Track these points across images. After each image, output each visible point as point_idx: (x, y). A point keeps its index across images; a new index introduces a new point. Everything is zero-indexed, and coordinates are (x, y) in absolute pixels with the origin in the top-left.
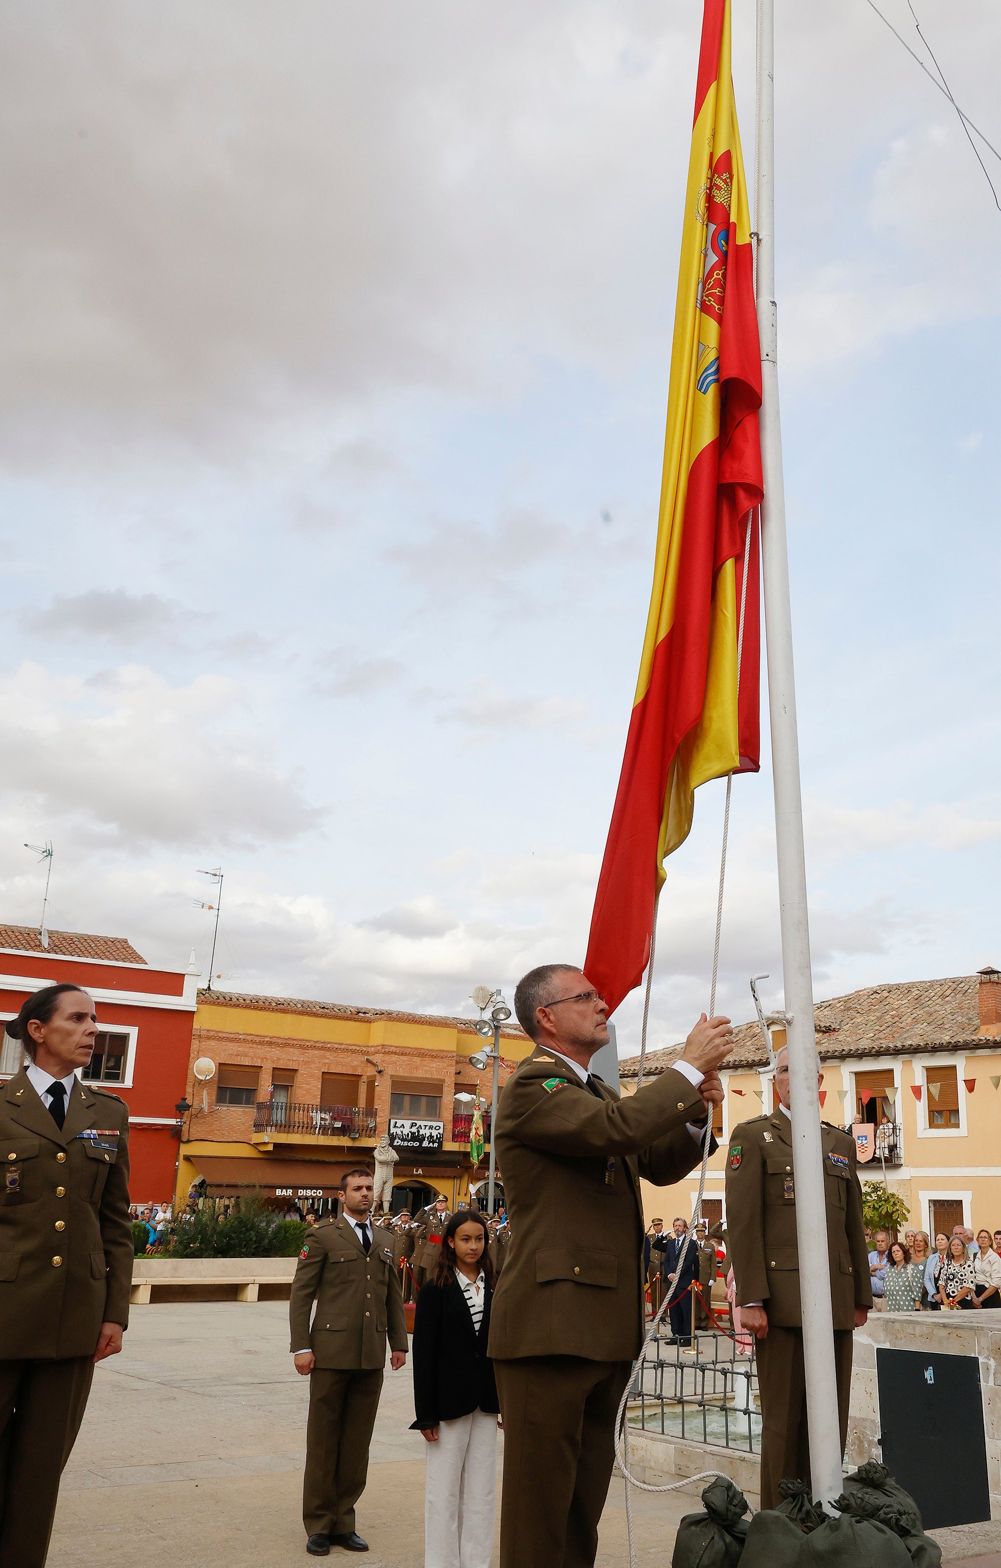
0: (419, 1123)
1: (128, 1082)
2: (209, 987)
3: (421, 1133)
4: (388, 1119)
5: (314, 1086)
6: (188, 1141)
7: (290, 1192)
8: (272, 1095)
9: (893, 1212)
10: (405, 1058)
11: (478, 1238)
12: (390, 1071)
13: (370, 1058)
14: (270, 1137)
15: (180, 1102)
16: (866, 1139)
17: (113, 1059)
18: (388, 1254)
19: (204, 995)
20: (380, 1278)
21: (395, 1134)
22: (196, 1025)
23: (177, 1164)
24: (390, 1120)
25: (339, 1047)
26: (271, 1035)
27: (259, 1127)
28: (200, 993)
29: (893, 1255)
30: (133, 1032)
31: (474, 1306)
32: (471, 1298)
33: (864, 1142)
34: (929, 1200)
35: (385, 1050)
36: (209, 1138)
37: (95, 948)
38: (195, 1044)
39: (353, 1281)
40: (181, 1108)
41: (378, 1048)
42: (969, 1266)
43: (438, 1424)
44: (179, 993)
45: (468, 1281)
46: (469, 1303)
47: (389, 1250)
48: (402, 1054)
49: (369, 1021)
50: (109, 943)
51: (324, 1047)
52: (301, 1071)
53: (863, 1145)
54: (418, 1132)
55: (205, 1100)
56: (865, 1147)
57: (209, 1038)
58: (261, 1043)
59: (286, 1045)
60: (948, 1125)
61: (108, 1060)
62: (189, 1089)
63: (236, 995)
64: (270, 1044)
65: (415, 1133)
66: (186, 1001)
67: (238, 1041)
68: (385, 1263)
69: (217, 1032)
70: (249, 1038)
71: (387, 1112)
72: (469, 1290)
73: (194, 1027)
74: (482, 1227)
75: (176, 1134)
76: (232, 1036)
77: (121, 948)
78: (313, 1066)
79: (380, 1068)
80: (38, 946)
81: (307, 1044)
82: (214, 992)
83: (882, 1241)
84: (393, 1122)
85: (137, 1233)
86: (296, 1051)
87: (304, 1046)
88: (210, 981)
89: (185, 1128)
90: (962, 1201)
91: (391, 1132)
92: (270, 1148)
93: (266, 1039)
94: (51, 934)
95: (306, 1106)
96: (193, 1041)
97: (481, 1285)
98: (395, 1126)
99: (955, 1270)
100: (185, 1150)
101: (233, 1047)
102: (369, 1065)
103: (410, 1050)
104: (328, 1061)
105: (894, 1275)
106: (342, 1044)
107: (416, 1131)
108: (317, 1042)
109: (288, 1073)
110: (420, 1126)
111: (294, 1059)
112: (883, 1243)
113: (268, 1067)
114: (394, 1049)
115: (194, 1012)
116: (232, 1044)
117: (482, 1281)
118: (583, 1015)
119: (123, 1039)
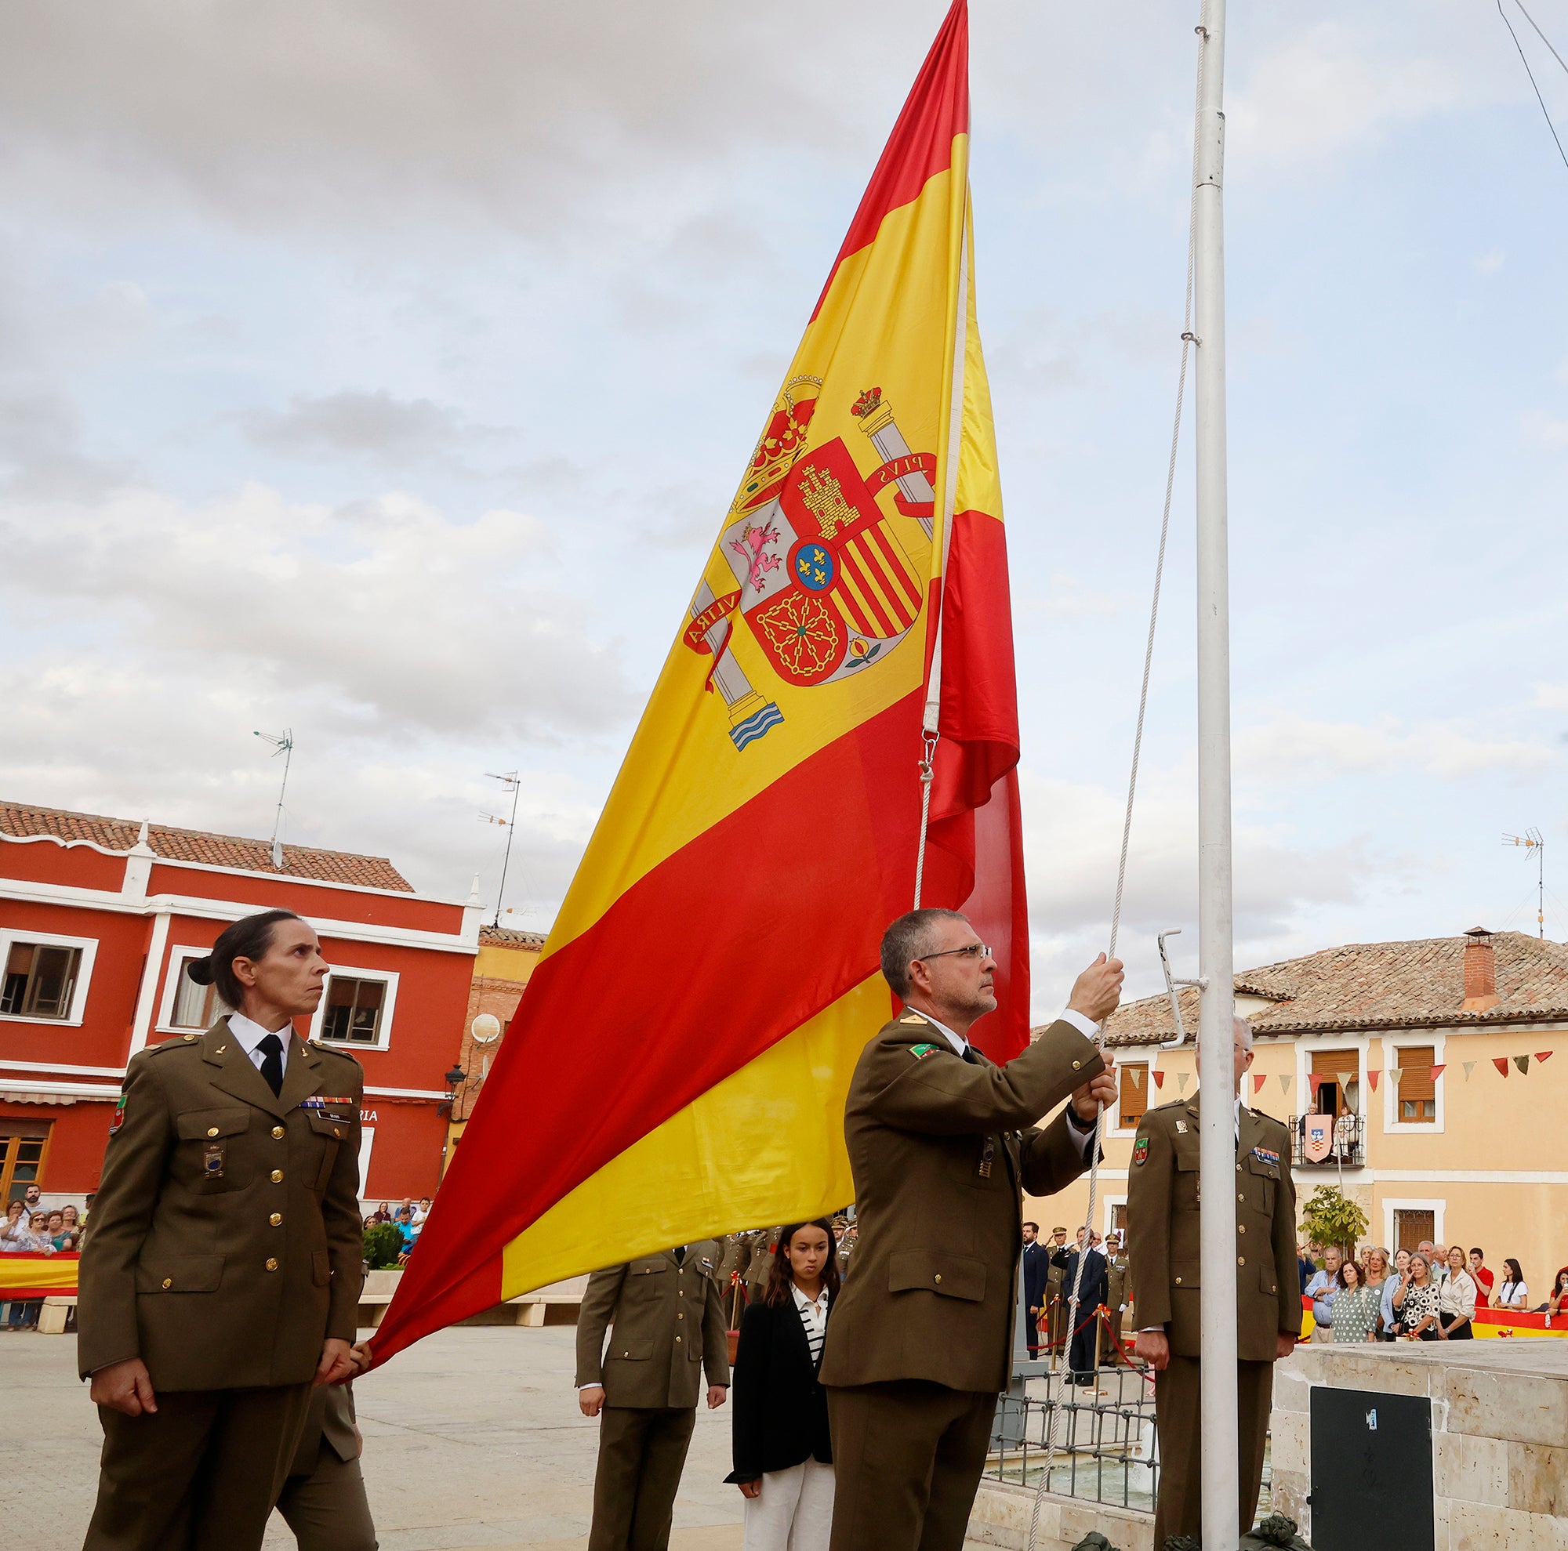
1: (383, 1043)
2: (496, 924)
6: (460, 1120)
9: (1349, 1224)
11: (819, 1247)
15: (452, 1070)
16: (1321, 1134)
17: (364, 1014)
18: (707, 1264)
19: (489, 934)
20: (697, 1294)
22: (477, 972)
23: (444, 1149)
28: (484, 931)
29: (1345, 1275)
30: (392, 979)
31: (813, 1330)
32: (809, 1320)
33: (1319, 1137)
34: (1395, 1210)
37: (345, 869)
38: (474, 997)
39: (660, 1298)
40: (453, 1078)
42: (1434, 1290)
43: (761, 1476)
44: (456, 931)
45: (807, 1300)
46: (807, 1327)
47: (708, 1260)
50: (365, 863)
53: (1317, 1142)
55: (483, 1068)
56: (1321, 1144)
57: (493, 989)
60: (1421, 1118)
61: (357, 1014)
62: (464, 1054)
63: (532, 935)
66: (465, 941)
68: (702, 1275)
69: (504, 981)
72: (807, 1311)
73: (474, 974)
74: (826, 1233)
75: (443, 1107)
77: (382, 870)
80: (268, 865)
82: (503, 930)
83: (1333, 1259)
85: (386, 1238)
88: (497, 916)
89: (457, 1103)
90: (1433, 1211)
94: (286, 850)
96: (472, 992)
97: (824, 1304)
99: (1416, 1294)
100: (455, 1131)
105: (1344, 1300)
112: (1334, 1261)
115: (475, 955)
117: (825, 1299)
118: (966, 973)
119: (379, 988)
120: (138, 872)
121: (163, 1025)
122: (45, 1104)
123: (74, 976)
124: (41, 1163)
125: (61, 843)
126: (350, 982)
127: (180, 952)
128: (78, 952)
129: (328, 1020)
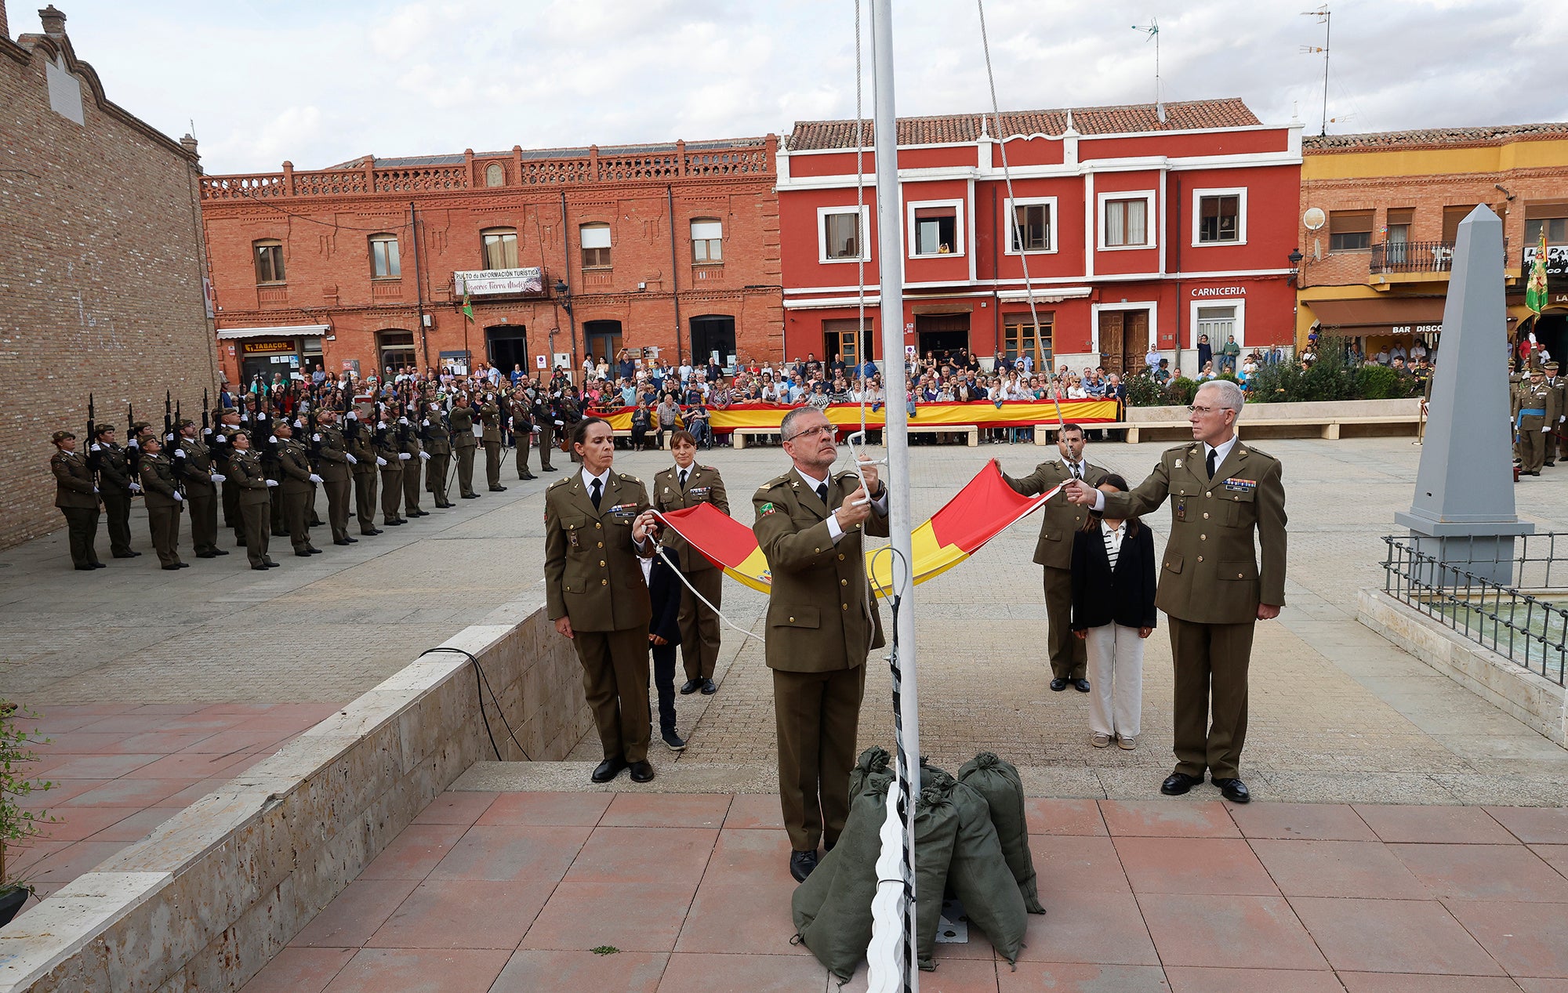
0: (1560, 249)
1: (1243, 240)
2: (1323, 134)
3: (1563, 259)
4: (1521, 248)
5: (1435, 222)
6: (1305, 288)
7: (1408, 329)
8: (1389, 236)
10: (1543, 180)
12: (1523, 196)
13: (1501, 184)
14: (1387, 278)
15: (1292, 253)
17: (1227, 220)
19: (1318, 142)
21: (1530, 263)
22: (1304, 177)
23: (1295, 309)
24: (1524, 249)
25: (1463, 177)
26: (1383, 175)
27: (1375, 268)
28: (1306, 142)
30: (1242, 192)
35: (1517, 174)
36: (1325, 283)
37: (1209, 113)
38: (1304, 196)
40: (1294, 259)
41: (1509, 173)
44: (1283, 147)
48: (1539, 176)
49: (1498, 144)
50: (1224, 105)
51: (1444, 180)
52: (1419, 209)
54: (1560, 258)
55: (1317, 248)
57: (1317, 188)
58: (1373, 186)
59: (1401, 184)
61: (1222, 223)
62: (1301, 240)
63: (1353, 137)
64: (1383, 185)
65: (1556, 259)
66: (1292, 155)
67: (1348, 186)
69: (1325, 180)
70: (1360, 182)
71: (1520, 241)
73: (1302, 179)
75: (1292, 282)
76: (1341, 183)
77: (1235, 109)
78: (1433, 201)
79: (1512, 195)
80: (1155, 123)
81: (1425, 179)
82: (1330, 137)
84: (1527, 251)
86: (1412, 189)
87: (1420, 182)
88: (1324, 127)
89: (1300, 276)
91: (1526, 261)
92: (1387, 288)
93: (1378, 181)
94: (1168, 107)
95: (1424, 244)
96: (1302, 193)
98: (1530, 255)
100: (1302, 296)
101: (1342, 194)
102: (1499, 192)
103: (1549, 170)
104: (1449, 195)
106: (1465, 174)
107: (1557, 257)
108: (1436, 176)
109: (1406, 212)
110: (1562, 251)
111: (1411, 196)
113: (1382, 209)
114: (1528, 172)
115: (1301, 164)
116: (1342, 191)
119: (1234, 200)
120: (1071, 148)
121: (1102, 247)
122: (1047, 302)
123: (1048, 222)
124: (1053, 337)
125: (1025, 138)
126: (1214, 199)
127: (1103, 197)
128: (1048, 206)
129: (1203, 228)
